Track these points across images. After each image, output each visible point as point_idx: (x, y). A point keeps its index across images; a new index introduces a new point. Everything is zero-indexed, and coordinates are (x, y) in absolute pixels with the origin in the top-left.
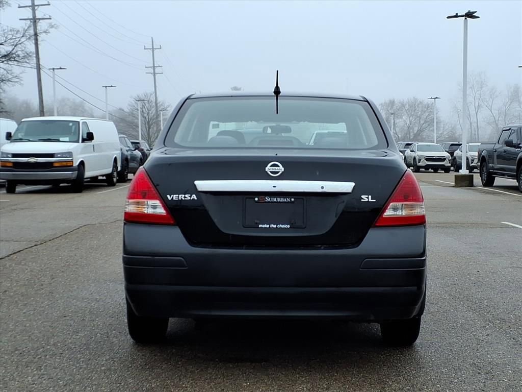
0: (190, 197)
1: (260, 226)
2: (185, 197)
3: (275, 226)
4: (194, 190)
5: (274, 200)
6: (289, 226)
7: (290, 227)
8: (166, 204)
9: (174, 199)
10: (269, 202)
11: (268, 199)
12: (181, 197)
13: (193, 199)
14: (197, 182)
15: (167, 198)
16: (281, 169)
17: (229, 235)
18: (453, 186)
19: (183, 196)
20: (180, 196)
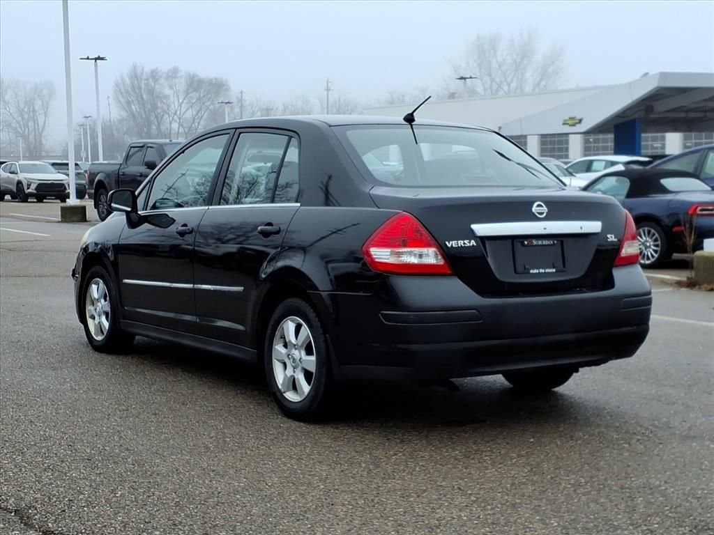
0: (470, 243)
1: (531, 271)
2: (464, 243)
3: (543, 271)
4: (472, 235)
5: (540, 243)
6: (554, 270)
7: (556, 272)
8: (445, 252)
9: (454, 246)
10: (536, 245)
11: (535, 242)
12: (461, 243)
13: (473, 245)
14: (474, 227)
15: (446, 245)
16: (545, 209)
17: (505, 282)
18: (59, 222)
19: (462, 242)
20: (459, 242)
